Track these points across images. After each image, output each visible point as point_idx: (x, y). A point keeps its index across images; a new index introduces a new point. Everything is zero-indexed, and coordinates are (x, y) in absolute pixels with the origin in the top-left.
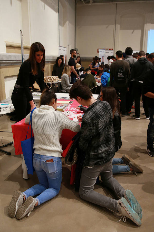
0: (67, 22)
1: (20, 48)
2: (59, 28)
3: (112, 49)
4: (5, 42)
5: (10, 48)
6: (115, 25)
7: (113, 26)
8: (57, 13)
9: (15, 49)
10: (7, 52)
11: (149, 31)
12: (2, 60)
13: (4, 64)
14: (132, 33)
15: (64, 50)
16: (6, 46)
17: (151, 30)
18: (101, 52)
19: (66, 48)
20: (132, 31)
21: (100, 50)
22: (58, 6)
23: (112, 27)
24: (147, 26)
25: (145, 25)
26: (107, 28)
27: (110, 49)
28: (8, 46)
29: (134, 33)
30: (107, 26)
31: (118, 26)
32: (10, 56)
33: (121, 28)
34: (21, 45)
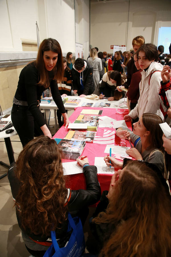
0: (83, 19)
1: (37, 45)
2: (75, 25)
3: (125, 46)
4: (21, 39)
5: (26, 45)
6: (127, 22)
7: (126, 23)
8: (73, 9)
9: (32, 47)
10: (24, 50)
11: (159, 28)
12: (18, 59)
13: (21, 64)
14: (144, 30)
15: (81, 47)
16: (22, 44)
17: (161, 27)
18: (116, 48)
19: (82, 45)
20: (144, 28)
21: (114, 47)
22: (74, 3)
23: (124, 24)
24: (159, 23)
25: (156, 22)
26: (120, 25)
27: (122, 46)
28: (24, 44)
29: (145, 30)
30: (120, 23)
31: (131, 24)
32: (27, 54)
33: (134, 26)
34: (37, 42)
